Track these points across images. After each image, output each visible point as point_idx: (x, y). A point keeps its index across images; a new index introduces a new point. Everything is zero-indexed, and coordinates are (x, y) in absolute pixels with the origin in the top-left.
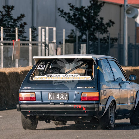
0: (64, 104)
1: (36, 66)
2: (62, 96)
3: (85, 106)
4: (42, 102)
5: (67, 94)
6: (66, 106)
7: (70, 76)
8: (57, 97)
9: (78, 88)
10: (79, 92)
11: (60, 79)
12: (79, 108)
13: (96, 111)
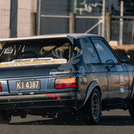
0: (35, 94)
1: (2, 50)
2: (32, 84)
3: (59, 94)
4: (9, 93)
5: (38, 82)
6: (37, 96)
7: (41, 60)
8: (27, 87)
9: (50, 73)
10: (52, 78)
11: (30, 65)
12: (52, 97)
13: (73, 100)
